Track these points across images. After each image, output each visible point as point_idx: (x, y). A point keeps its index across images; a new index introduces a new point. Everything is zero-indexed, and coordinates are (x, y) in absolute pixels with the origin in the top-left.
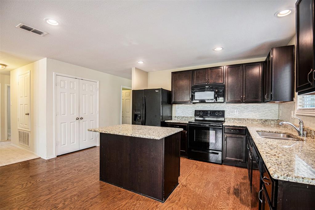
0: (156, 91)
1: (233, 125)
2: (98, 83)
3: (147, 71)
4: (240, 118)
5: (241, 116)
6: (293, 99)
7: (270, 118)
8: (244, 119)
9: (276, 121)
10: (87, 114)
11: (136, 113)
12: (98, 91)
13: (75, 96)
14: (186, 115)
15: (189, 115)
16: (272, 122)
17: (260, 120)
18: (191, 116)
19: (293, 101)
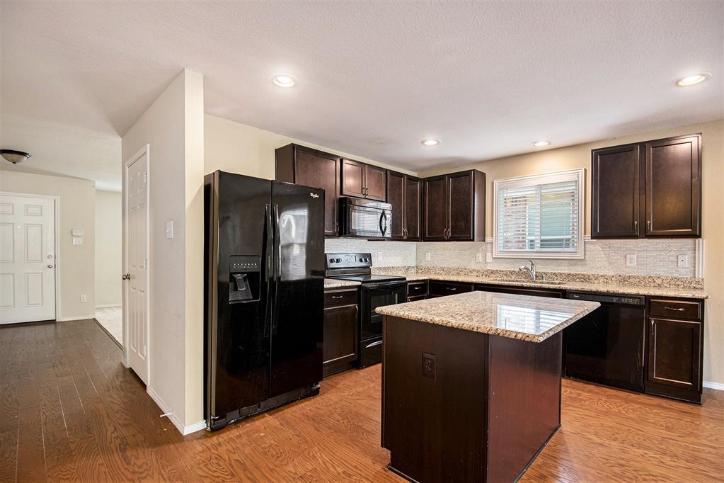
0: (312, 195)
6: (485, 239)
19: (484, 241)
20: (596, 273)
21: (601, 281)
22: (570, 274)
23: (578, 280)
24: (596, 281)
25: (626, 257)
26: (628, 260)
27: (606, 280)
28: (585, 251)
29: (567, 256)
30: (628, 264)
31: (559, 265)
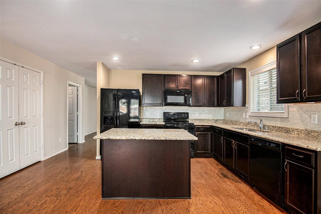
0: (133, 92)
1: (202, 124)
2: (42, 74)
3: (109, 68)
4: (199, 118)
5: (200, 117)
6: (245, 105)
7: (219, 118)
8: (202, 119)
9: (223, 120)
10: (29, 117)
11: (106, 115)
12: (43, 85)
13: (13, 90)
14: (154, 116)
15: (158, 116)
16: (221, 122)
17: (213, 120)
18: (160, 118)
19: (245, 106)
20: (293, 127)
21: (296, 133)
22: (280, 127)
23: (284, 131)
24: (293, 133)
25: (310, 117)
26: (312, 119)
27: (298, 132)
28: (288, 112)
29: (279, 115)
30: (312, 121)
31: (276, 121)
